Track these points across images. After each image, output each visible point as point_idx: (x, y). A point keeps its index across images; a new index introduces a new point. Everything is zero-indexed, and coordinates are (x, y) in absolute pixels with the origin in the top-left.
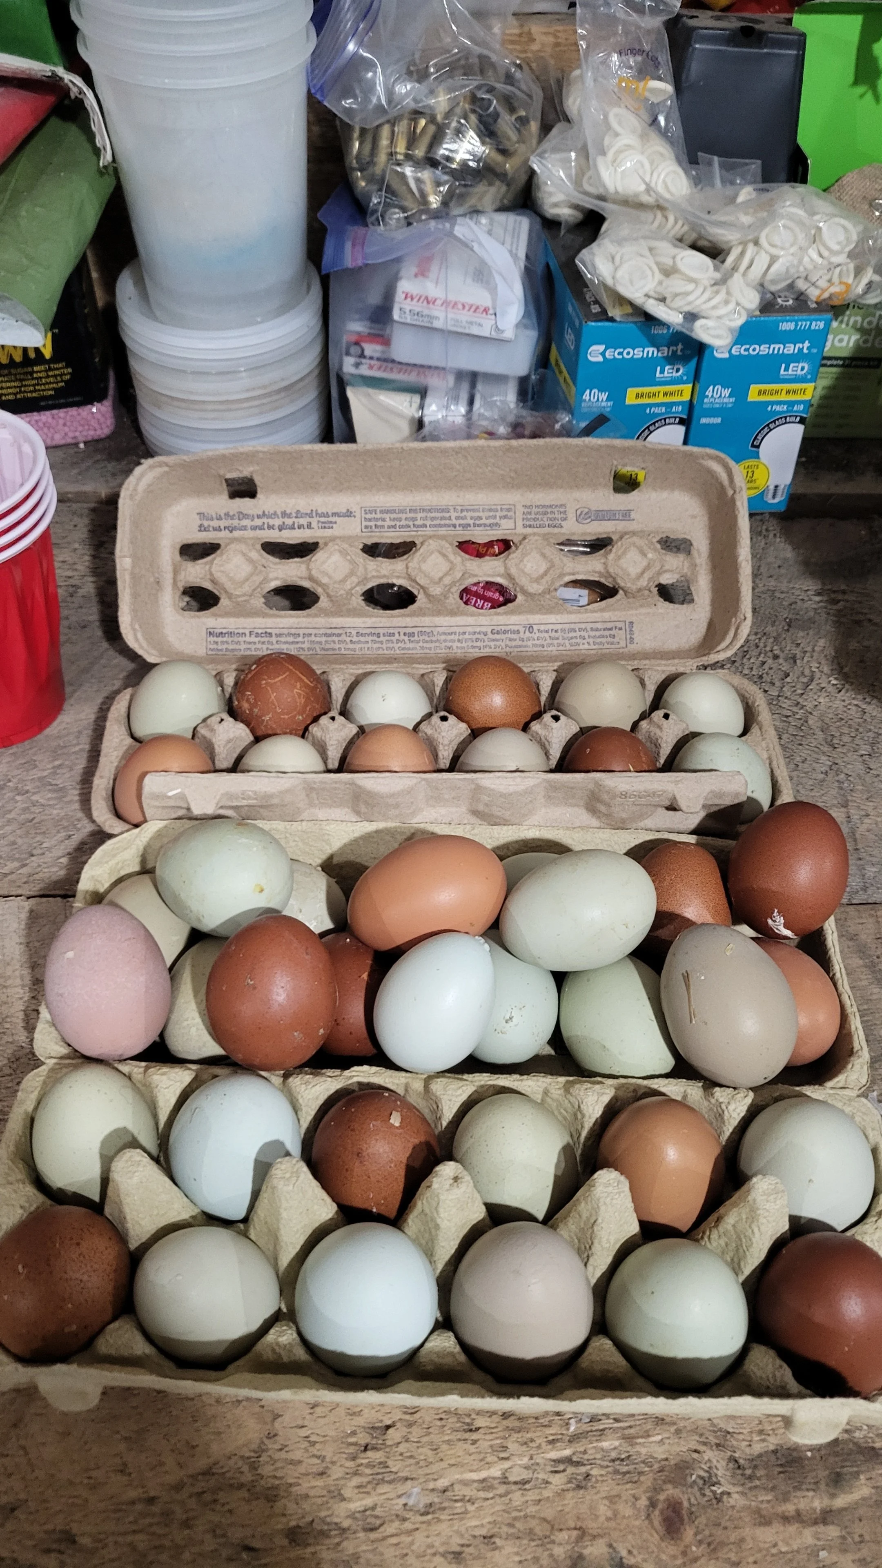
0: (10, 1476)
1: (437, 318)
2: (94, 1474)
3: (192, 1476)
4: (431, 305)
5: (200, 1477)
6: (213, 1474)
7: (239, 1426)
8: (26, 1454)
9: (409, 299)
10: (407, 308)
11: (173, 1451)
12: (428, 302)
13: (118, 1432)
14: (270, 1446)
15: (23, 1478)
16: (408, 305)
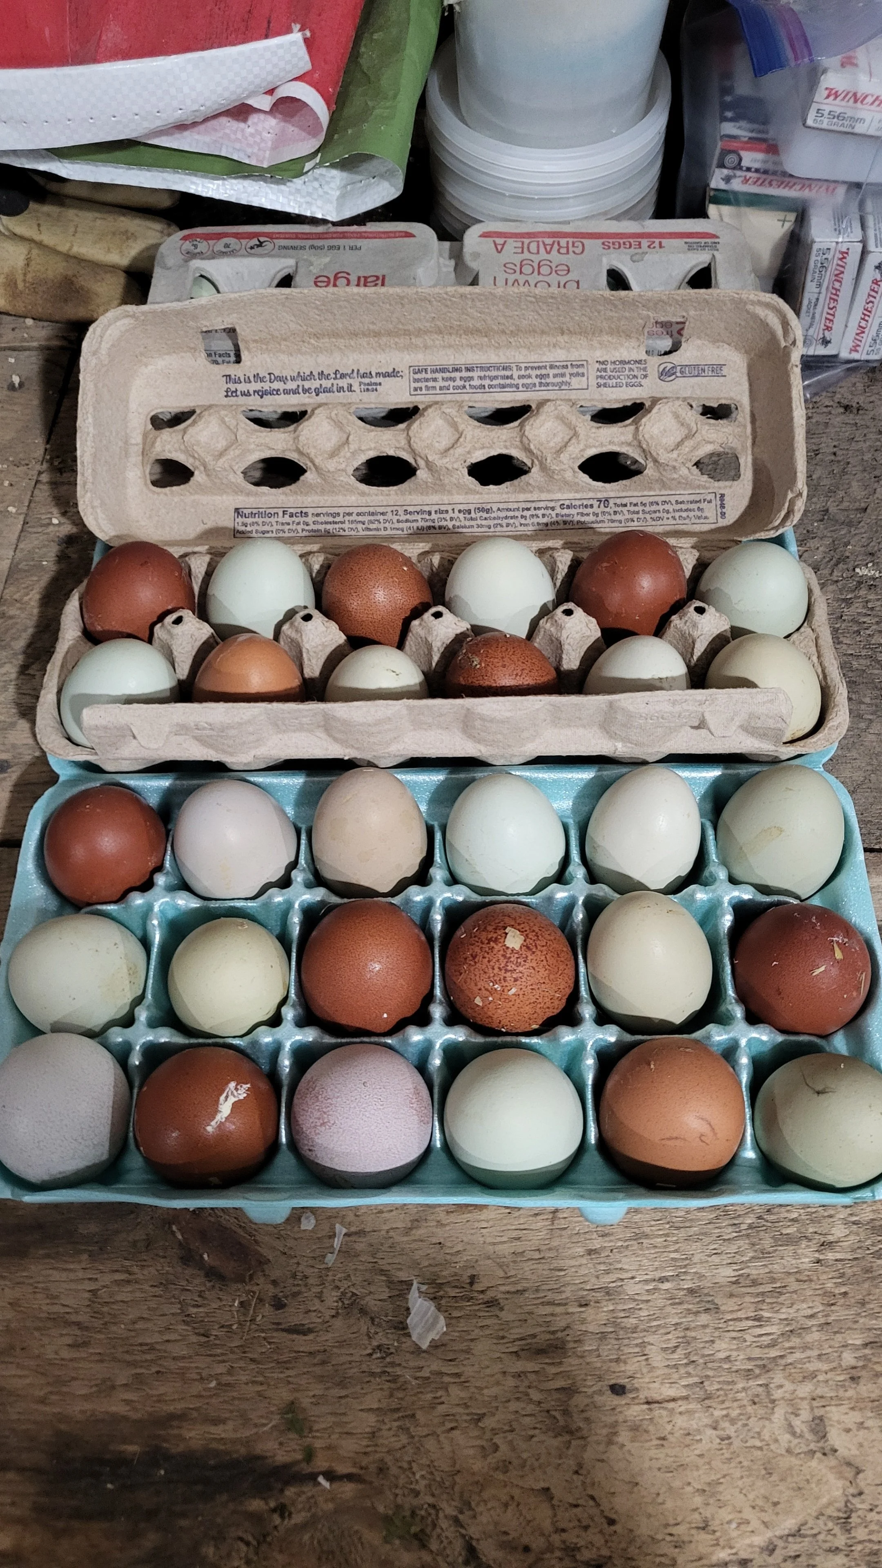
0: (586, 1528)
1: (862, 120)
2: (674, 1530)
3: (781, 1537)
4: (859, 104)
5: (790, 1539)
6: (805, 1536)
7: (819, 1482)
8: (598, 1505)
9: (832, 98)
10: (827, 109)
11: (753, 1508)
12: (856, 101)
13: (689, 1484)
14: (859, 1506)
15: (601, 1532)
16: (829, 106)
